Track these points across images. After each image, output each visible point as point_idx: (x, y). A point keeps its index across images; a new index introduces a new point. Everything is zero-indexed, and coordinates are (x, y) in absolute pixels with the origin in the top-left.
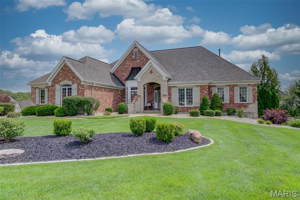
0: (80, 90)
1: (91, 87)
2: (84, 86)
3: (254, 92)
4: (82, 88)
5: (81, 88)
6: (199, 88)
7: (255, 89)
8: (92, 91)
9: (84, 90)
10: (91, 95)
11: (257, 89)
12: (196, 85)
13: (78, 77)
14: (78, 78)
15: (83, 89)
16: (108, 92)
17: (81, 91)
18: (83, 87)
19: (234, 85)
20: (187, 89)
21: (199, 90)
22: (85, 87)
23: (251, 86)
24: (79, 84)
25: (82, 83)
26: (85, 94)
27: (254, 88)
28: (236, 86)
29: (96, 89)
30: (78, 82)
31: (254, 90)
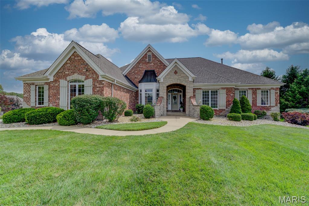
0: (97, 87)
1: (111, 85)
2: (103, 82)
3: (277, 95)
4: (100, 84)
5: (98, 86)
6: (225, 90)
7: (278, 93)
8: (112, 90)
9: (103, 87)
10: (111, 94)
11: (279, 93)
12: (222, 88)
13: (93, 70)
14: (94, 72)
15: (101, 86)
16: (126, 92)
17: (98, 89)
18: (102, 84)
19: (257, 88)
20: (212, 92)
21: (225, 92)
22: (104, 84)
23: (274, 89)
24: (95, 80)
25: (100, 79)
26: (104, 93)
27: (276, 91)
28: (258, 89)
29: (116, 88)
30: (95, 76)
31: (276, 93)
